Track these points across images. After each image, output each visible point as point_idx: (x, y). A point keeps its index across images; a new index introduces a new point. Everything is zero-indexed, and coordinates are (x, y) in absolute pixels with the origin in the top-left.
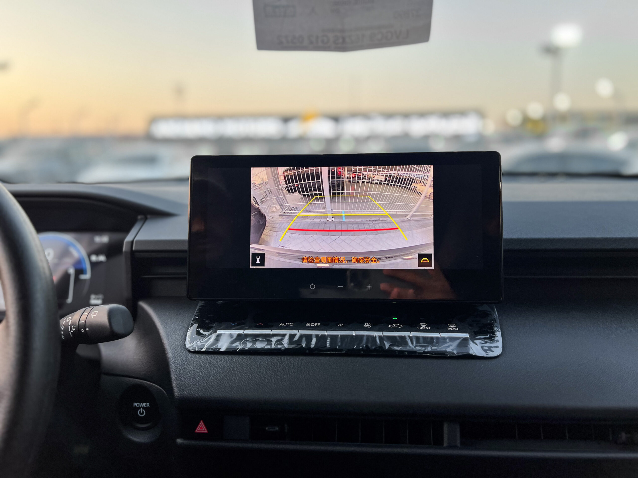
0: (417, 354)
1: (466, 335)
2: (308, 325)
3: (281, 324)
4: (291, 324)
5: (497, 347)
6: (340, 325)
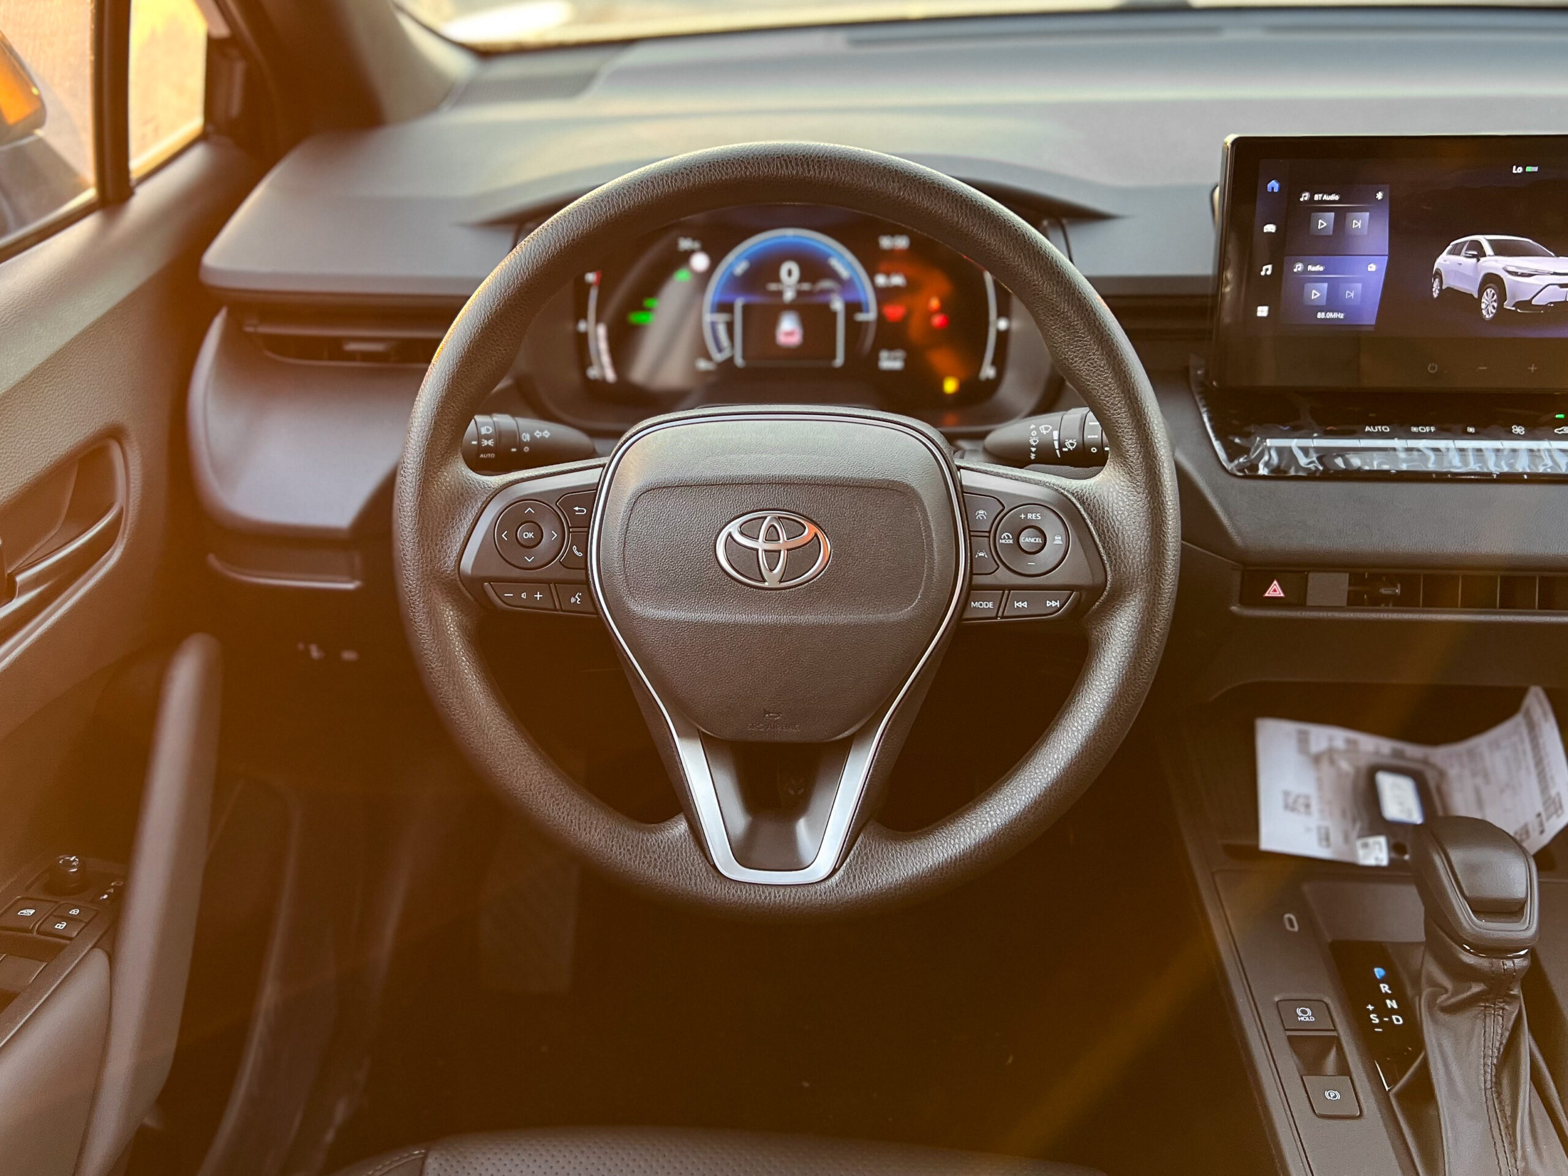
2: (1414, 429)
3: (1367, 429)
4: (1386, 429)
6: (1471, 430)
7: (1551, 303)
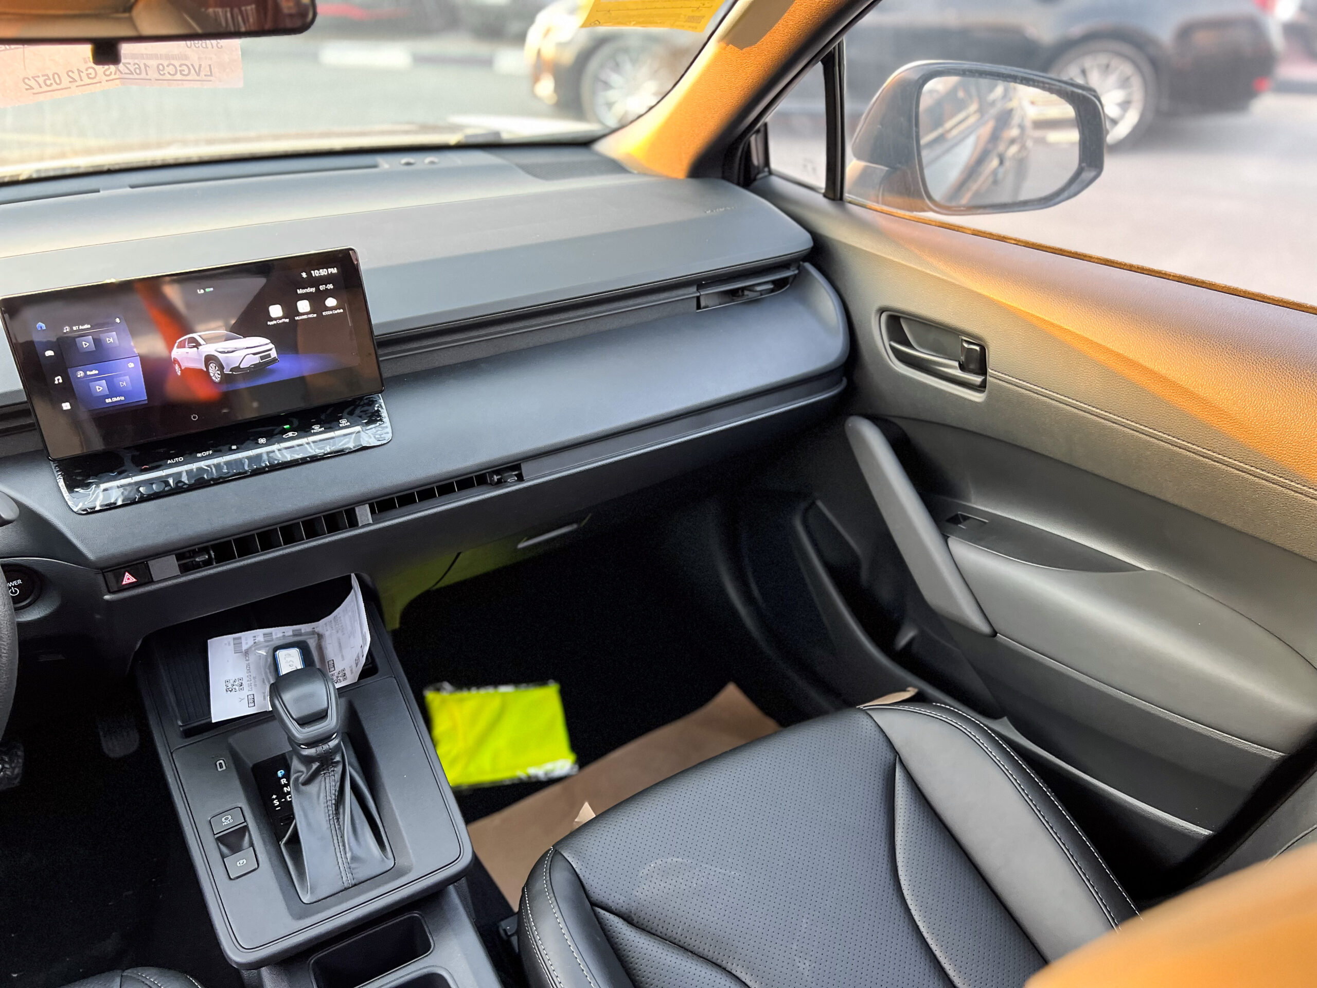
0: (319, 457)
1: (358, 428)
2: (199, 455)
3: (169, 462)
4: (181, 459)
5: (388, 433)
6: (234, 447)
7: (252, 365)
